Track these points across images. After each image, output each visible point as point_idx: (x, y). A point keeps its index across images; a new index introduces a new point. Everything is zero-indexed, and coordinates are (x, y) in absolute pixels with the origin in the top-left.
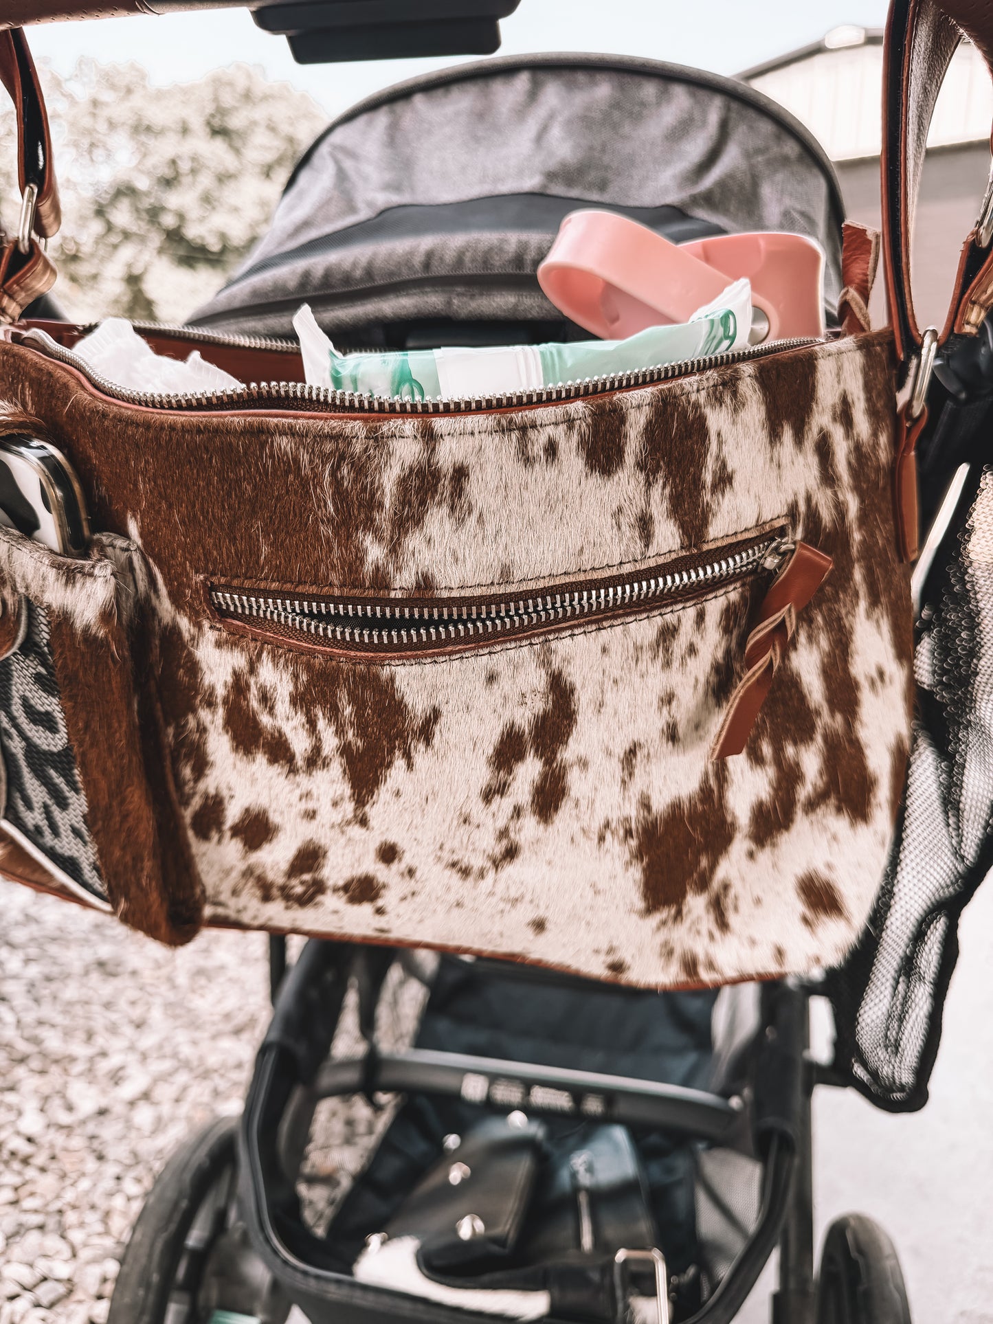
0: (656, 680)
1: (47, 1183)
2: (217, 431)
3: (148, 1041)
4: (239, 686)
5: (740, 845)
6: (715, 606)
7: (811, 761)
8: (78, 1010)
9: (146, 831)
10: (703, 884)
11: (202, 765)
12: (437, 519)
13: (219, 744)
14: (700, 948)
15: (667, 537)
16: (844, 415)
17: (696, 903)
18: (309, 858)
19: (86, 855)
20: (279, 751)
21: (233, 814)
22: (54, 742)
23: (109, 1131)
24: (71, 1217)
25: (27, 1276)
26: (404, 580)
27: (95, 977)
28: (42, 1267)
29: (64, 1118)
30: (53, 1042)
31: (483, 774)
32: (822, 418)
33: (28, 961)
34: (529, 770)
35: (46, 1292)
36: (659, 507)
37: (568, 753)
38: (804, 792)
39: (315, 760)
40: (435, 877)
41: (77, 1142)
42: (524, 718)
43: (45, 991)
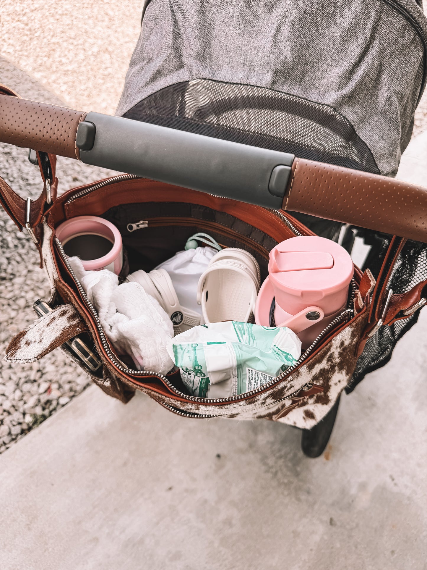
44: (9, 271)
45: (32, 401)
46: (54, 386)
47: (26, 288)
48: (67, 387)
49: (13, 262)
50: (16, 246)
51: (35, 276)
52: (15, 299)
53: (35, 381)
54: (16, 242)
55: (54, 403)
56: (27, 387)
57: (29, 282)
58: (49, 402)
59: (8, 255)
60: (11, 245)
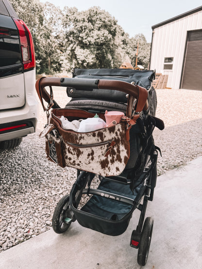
0: (101, 151)
1: (48, 203)
2: (68, 133)
3: (63, 186)
4: (69, 148)
5: (110, 163)
6: (106, 145)
7: (115, 156)
8: (54, 181)
9: (61, 158)
10: (107, 167)
11: (66, 154)
12: (82, 139)
13: (67, 152)
14: (108, 173)
15: (100, 141)
16: (119, 130)
17: (107, 168)
18: (74, 162)
19: (57, 160)
20: (72, 153)
21: (68, 157)
22: (55, 150)
23: (56, 197)
24: (51, 207)
25: (44, 213)
26: (80, 143)
27: (57, 176)
28: (46, 213)
29: (51, 195)
30: (50, 185)
31: (87, 157)
32: (116, 130)
33: (47, 173)
34: (91, 157)
35: (47, 216)
36: (99, 138)
37: (94, 156)
38: (115, 159)
39: (74, 154)
40: (84, 164)
41: (52, 198)
42: (90, 153)
43: (49, 178)
44: (25, 190)
45: (20, 235)
46: (31, 230)
47: (30, 196)
48: (36, 231)
49: (28, 188)
50: (30, 183)
51: (34, 193)
52: (24, 199)
53: (23, 228)
54: (30, 182)
55: (29, 237)
56: (19, 230)
57: (31, 194)
58: (27, 236)
59: (26, 185)
60: (28, 182)
